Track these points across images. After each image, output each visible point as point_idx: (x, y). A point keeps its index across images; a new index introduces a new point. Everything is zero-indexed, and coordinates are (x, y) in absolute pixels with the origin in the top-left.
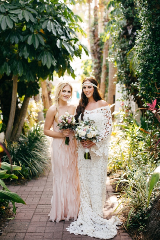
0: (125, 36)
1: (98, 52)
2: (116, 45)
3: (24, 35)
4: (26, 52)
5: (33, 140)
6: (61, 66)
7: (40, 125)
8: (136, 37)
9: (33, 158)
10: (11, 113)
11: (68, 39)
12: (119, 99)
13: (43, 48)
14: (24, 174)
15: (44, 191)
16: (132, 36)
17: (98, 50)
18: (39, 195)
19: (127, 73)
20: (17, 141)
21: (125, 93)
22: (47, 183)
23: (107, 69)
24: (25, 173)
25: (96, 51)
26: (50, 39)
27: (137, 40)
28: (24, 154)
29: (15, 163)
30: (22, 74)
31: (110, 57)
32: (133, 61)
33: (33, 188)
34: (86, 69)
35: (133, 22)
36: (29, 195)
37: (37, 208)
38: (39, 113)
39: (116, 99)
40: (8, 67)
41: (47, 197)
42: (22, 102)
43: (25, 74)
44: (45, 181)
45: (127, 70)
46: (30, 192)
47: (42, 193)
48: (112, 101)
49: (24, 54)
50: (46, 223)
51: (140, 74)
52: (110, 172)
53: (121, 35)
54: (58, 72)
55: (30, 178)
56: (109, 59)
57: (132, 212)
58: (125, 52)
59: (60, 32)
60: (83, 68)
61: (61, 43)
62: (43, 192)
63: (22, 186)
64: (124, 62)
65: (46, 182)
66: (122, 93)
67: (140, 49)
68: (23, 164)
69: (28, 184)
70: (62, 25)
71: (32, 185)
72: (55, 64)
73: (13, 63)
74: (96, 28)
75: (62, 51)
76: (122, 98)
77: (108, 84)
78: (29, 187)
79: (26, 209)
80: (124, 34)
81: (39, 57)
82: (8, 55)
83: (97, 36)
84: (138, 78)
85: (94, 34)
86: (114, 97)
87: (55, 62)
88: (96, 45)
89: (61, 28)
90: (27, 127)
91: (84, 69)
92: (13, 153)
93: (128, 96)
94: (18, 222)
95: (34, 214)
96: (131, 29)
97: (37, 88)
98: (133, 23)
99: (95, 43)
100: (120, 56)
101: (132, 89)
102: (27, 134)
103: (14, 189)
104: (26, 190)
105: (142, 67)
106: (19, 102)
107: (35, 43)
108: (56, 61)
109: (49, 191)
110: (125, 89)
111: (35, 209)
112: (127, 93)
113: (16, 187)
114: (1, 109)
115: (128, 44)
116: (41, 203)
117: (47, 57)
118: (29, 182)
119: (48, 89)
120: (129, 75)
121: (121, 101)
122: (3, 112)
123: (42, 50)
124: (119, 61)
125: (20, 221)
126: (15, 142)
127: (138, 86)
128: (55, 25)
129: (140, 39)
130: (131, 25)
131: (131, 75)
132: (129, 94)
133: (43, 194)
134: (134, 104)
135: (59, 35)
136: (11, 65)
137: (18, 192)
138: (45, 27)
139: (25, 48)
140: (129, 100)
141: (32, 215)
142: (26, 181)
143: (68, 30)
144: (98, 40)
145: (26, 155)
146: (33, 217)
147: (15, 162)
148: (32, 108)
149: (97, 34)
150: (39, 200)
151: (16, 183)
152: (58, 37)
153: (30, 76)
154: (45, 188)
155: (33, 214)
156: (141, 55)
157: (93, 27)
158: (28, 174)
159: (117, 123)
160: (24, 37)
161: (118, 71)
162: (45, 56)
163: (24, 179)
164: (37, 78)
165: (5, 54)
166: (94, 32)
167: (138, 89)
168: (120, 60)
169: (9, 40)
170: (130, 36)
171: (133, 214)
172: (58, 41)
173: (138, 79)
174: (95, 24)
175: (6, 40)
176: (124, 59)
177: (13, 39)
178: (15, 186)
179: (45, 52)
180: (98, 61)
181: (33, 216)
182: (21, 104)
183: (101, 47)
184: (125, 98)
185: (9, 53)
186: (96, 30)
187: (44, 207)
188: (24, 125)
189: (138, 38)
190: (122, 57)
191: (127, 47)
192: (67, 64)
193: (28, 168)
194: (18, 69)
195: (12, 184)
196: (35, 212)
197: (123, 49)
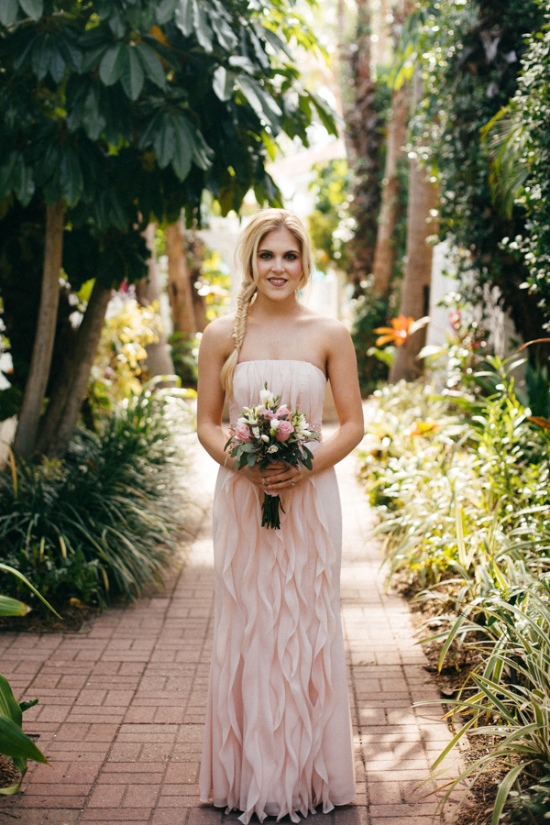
0: (473, 67)
1: (370, 133)
2: (440, 102)
3: (85, 49)
4: (95, 114)
5: (119, 453)
6: (232, 171)
7: (153, 392)
8: (522, 62)
9: (115, 524)
10: (37, 347)
11: (259, 68)
12: (448, 300)
13: (162, 100)
14: (80, 587)
15: (153, 660)
16: (498, 66)
17: (370, 124)
18: (129, 680)
19: (477, 203)
20: (62, 454)
21: (469, 278)
22: (169, 624)
23: (401, 192)
24: (84, 582)
25: (364, 127)
26: (188, 68)
27: (527, 74)
28: (83, 509)
29: (46, 543)
30: (77, 199)
31: (414, 143)
32: (506, 156)
33: (110, 647)
34: (326, 192)
35: (504, 13)
36: (92, 679)
37: (118, 740)
38: (150, 348)
39: (434, 300)
40: (23, 169)
41: (161, 686)
42: (83, 308)
43: (91, 199)
44: (162, 616)
45: (479, 191)
46: (96, 662)
47: (145, 669)
48: (419, 306)
49: (86, 120)
50: (147, 815)
51: (535, 201)
52: (410, 582)
53: (458, 64)
54: (219, 195)
55: (104, 604)
56: (412, 151)
57: (510, 785)
58: (473, 126)
59: (228, 40)
60: (316, 189)
61: (230, 84)
62: (150, 666)
63: (69, 636)
64: (468, 163)
65: (165, 618)
66: (458, 277)
67: (537, 109)
68: (75, 548)
69: (91, 628)
70: (237, 13)
71: (109, 632)
72: (205, 164)
73: (42, 155)
74: (364, 47)
75: (235, 115)
76: (458, 297)
77: (403, 246)
78: (97, 641)
79: (71, 746)
80: (471, 58)
81: (144, 137)
82: (23, 124)
83: (367, 77)
84: (528, 221)
85: (356, 65)
86: (426, 291)
87: (209, 158)
88: (364, 105)
89: (230, 24)
90: (104, 401)
91: (320, 194)
92: (38, 504)
93: (478, 290)
94: (31, 808)
95: (105, 769)
96: (497, 41)
97: (140, 257)
98: (505, 17)
99: (359, 101)
100: (452, 142)
101: (494, 265)
102: (101, 425)
103: (35, 651)
104: (81, 656)
105: (543, 177)
106: (75, 309)
107: (128, 79)
108: (211, 151)
109: (174, 661)
110: (468, 263)
111: (108, 746)
112: (475, 278)
113: (44, 639)
114: (5, 334)
115: (484, 95)
116: (137, 714)
117: (176, 135)
118: (98, 619)
119: (188, 262)
120: (487, 213)
121: (453, 309)
122: (12, 342)
123: (158, 108)
124: (447, 160)
125: (43, 805)
126: (50, 460)
127: (527, 250)
128: (206, 9)
129: (536, 67)
130: (497, 26)
131: (494, 213)
132: (481, 282)
133: (147, 672)
134: (498, 321)
135: (223, 48)
136: (37, 163)
137: (49, 663)
138: (169, 18)
139: (91, 101)
140: (484, 306)
141: (96, 774)
142: (85, 613)
143: (261, 34)
144: (371, 91)
145: (88, 512)
146: (96, 783)
147: (43, 542)
148: (126, 330)
149: (368, 69)
150: (130, 704)
151: (44, 624)
152: (220, 57)
153: (109, 206)
154: (157, 647)
155: (97, 767)
156: (540, 130)
157: (352, 41)
158: (94, 587)
159: (438, 390)
160: (88, 54)
161: (447, 198)
162: (169, 131)
163: (78, 606)
164: (140, 217)
165: (12, 123)
166: (354, 59)
167: (527, 263)
168: (451, 156)
169: (28, 67)
170: (492, 66)
171: (514, 794)
172: (221, 74)
173: (526, 223)
174: (362, 32)
175: (17, 65)
176: (469, 150)
177: (43, 64)
178: (41, 634)
179: (167, 116)
180: (367, 163)
181: (96, 779)
182: (80, 312)
183: (381, 115)
184: (470, 296)
185: (29, 117)
186: (362, 55)
187: (148, 738)
188: (91, 393)
189: (531, 67)
190: (459, 145)
191: (478, 106)
192: (255, 165)
193: (96, 562)
194: (62, 181)
195: (30, 629)
196: (106, 760)
197: (463, 116)
